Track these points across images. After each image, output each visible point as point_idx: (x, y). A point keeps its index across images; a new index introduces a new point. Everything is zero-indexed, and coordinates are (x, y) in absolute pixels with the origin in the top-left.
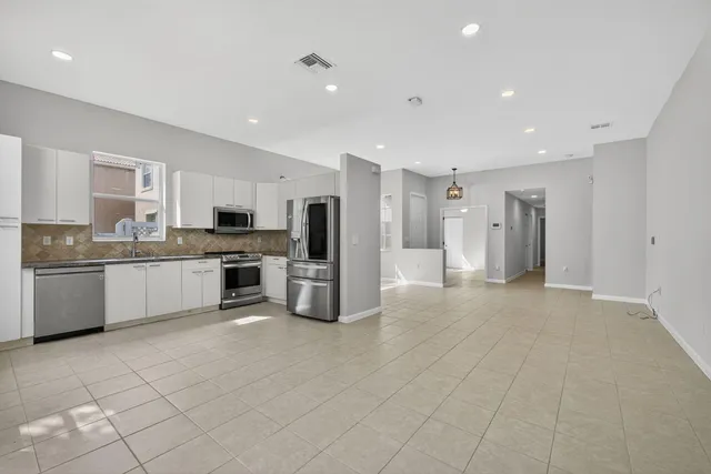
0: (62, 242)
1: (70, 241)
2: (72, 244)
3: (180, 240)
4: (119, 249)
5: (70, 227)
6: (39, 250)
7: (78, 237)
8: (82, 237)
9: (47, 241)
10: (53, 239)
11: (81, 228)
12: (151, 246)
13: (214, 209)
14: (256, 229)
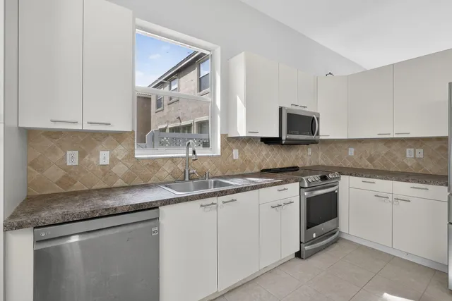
0: (93, 159)
1: (104, 157)
2: (107, 162)
3: (236, 154)
4: (167, 169)
5: (105, 134)
6: (61, 173)
7: (115, 152)
8: (121, 151)
9: (72, 158)
10: (82, 155)
11: (119, 136)
12: (205, 164)
13: (281, 109)
14: (321, 138)
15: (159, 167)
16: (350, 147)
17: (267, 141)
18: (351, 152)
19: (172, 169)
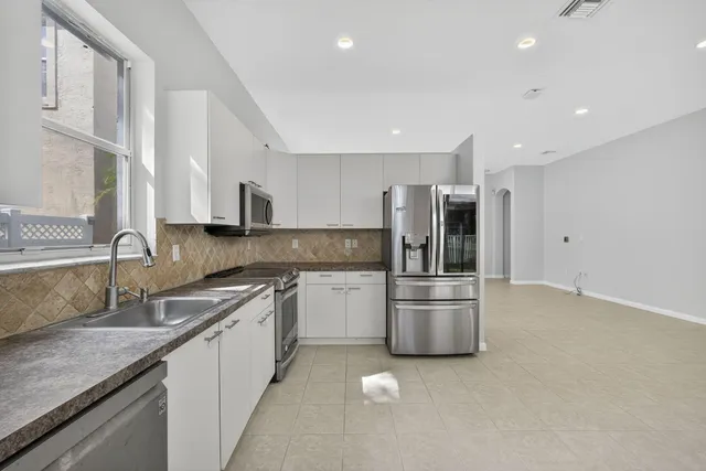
3: (176, 252)
4: (64, 292)
13: (242, 187)
14: (274, 227)
15: (46, 289)
16: (294, 238)
17: (214, 230)
18: (295, 244)
19: (75, 289)
